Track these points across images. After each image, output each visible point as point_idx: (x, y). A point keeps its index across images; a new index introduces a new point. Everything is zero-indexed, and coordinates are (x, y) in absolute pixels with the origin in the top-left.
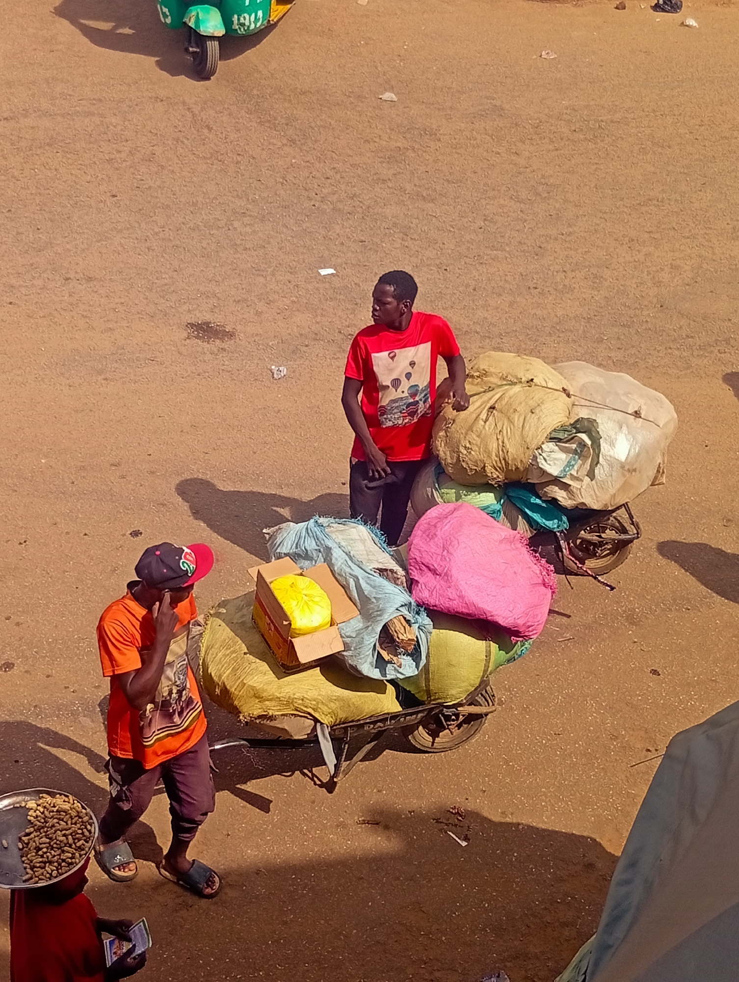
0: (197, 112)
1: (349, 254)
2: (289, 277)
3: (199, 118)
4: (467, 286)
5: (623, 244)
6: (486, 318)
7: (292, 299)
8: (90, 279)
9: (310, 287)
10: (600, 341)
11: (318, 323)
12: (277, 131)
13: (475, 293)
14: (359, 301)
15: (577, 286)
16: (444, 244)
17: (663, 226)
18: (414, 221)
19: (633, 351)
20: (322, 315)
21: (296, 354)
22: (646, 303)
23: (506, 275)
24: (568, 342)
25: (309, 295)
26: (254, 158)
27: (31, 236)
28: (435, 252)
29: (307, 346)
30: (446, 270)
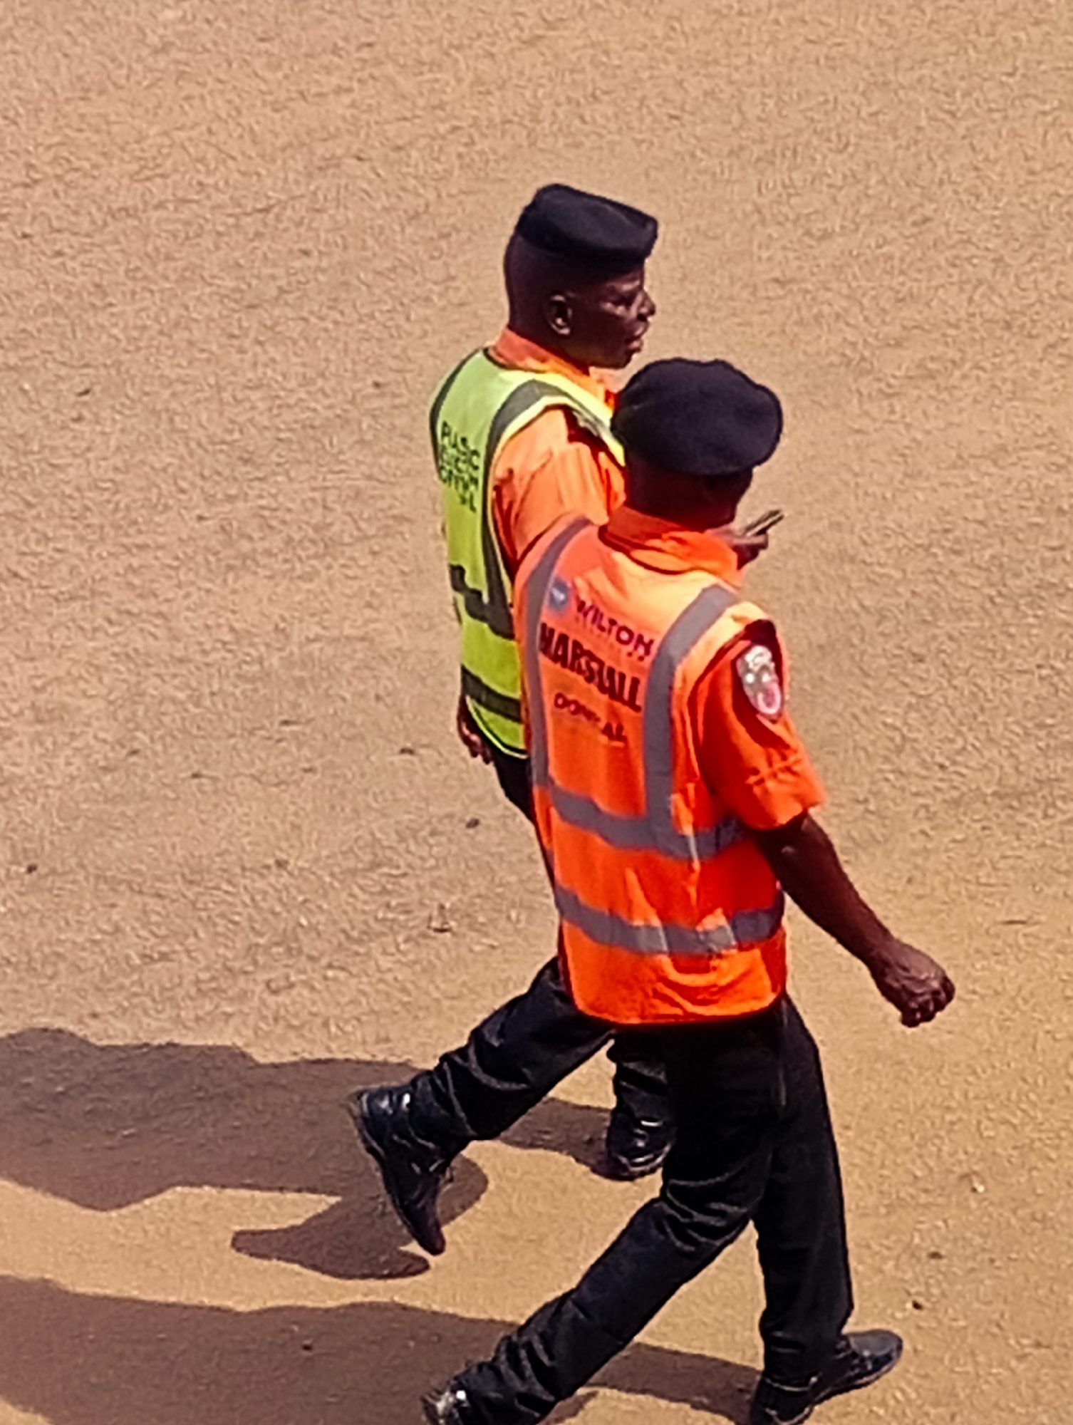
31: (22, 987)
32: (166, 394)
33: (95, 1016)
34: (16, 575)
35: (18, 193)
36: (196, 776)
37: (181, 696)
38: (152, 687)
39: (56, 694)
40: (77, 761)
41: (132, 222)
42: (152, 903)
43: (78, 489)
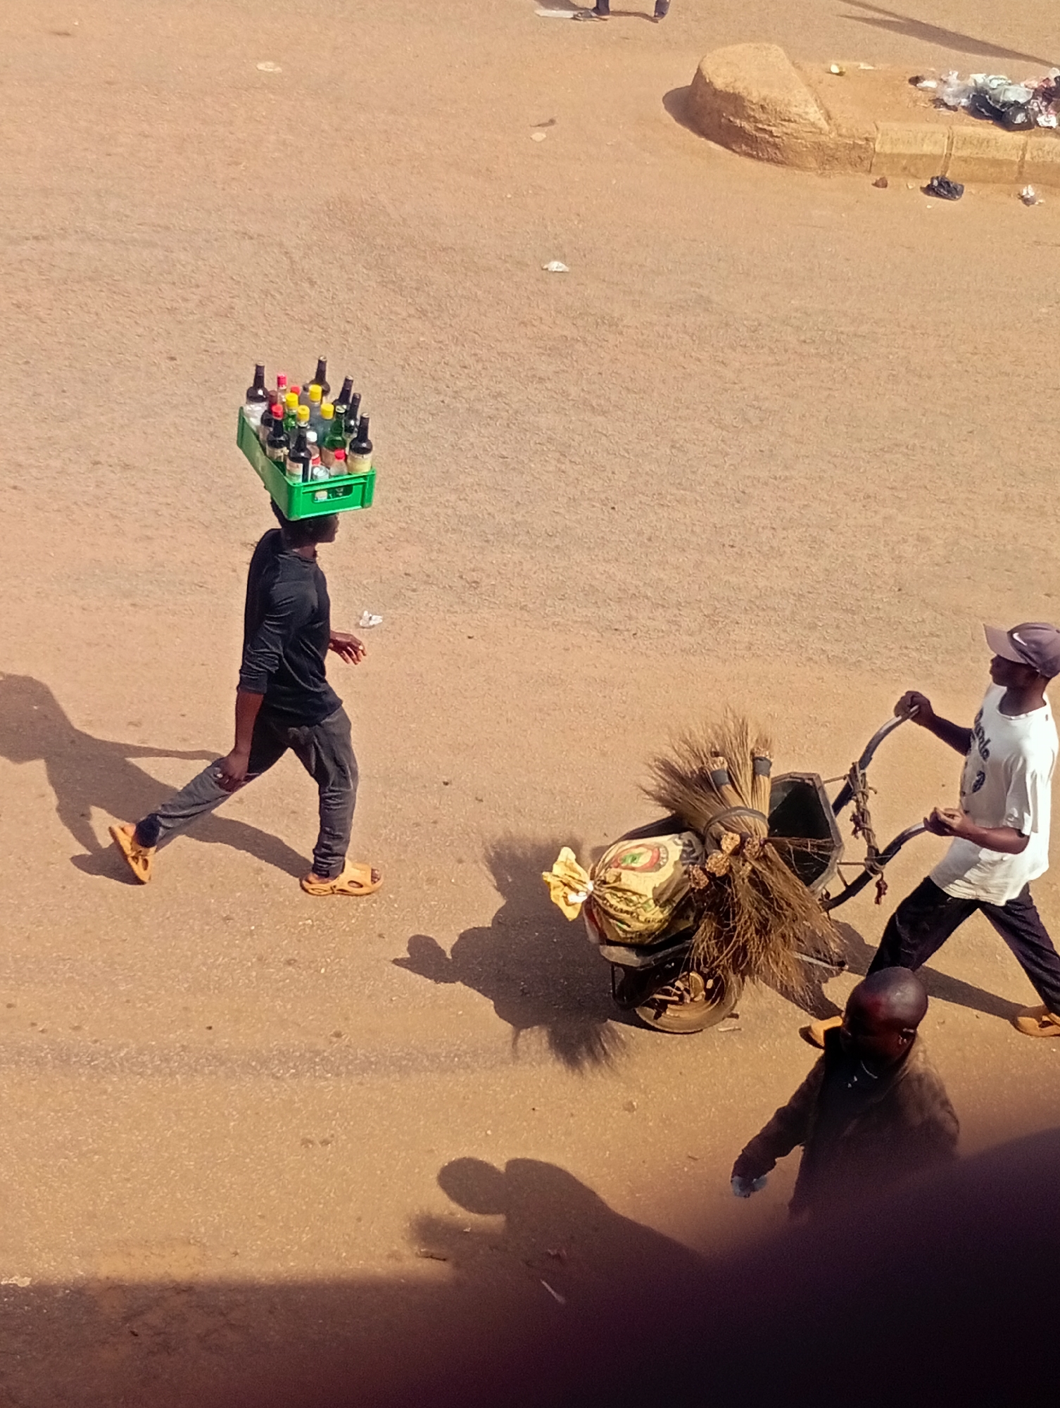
0: (297, 259)
1: (485, 473)
2: (400, 494)
3: (300, 267)
4: (640, 533)
5: (855, 500)
6: (661, 580)
7: (400, 524)
8: (126, 467)
9: (427, 511)
10: (813, 627)
11: (432, 561)
12: (404, 297)
13: (649, 544)
14: (491, 537)
15: (788, 550)
16: (613, 473)
17: (911, 483)
18: (577, 438)
19: (856, 646)
20: (439, 551)
21: (398, 599)
22: (879, 583)
23: (694, 524)
24: (769, 624)
25: (424, 522)
26: (368, 329)
27: (53, 400)
28: (601, 482)
29: (414, 590)
30: (613, 508)
31: (883, 629)
32: (1000, 442)
33: (906, 648)
34: (926, 487)
35: (969, 355)
36: (969, 578)
37: (972, 548)
38: (962, 542)
39: (927, 533)
40: (928, 559)
41: (1006, 378)
42: (939, 617)
43: (958, 465)
